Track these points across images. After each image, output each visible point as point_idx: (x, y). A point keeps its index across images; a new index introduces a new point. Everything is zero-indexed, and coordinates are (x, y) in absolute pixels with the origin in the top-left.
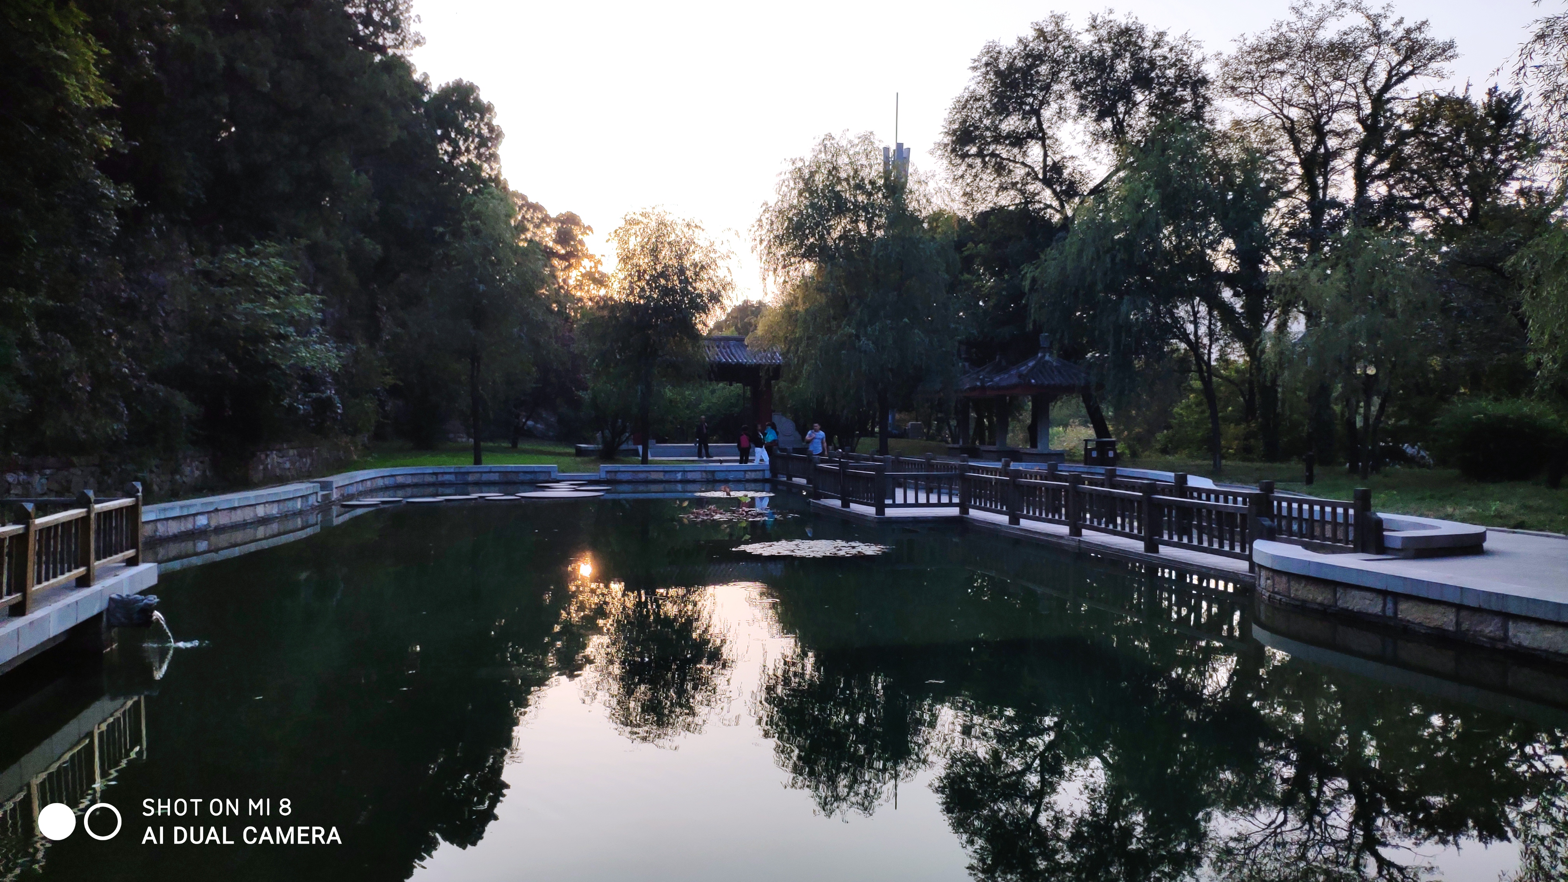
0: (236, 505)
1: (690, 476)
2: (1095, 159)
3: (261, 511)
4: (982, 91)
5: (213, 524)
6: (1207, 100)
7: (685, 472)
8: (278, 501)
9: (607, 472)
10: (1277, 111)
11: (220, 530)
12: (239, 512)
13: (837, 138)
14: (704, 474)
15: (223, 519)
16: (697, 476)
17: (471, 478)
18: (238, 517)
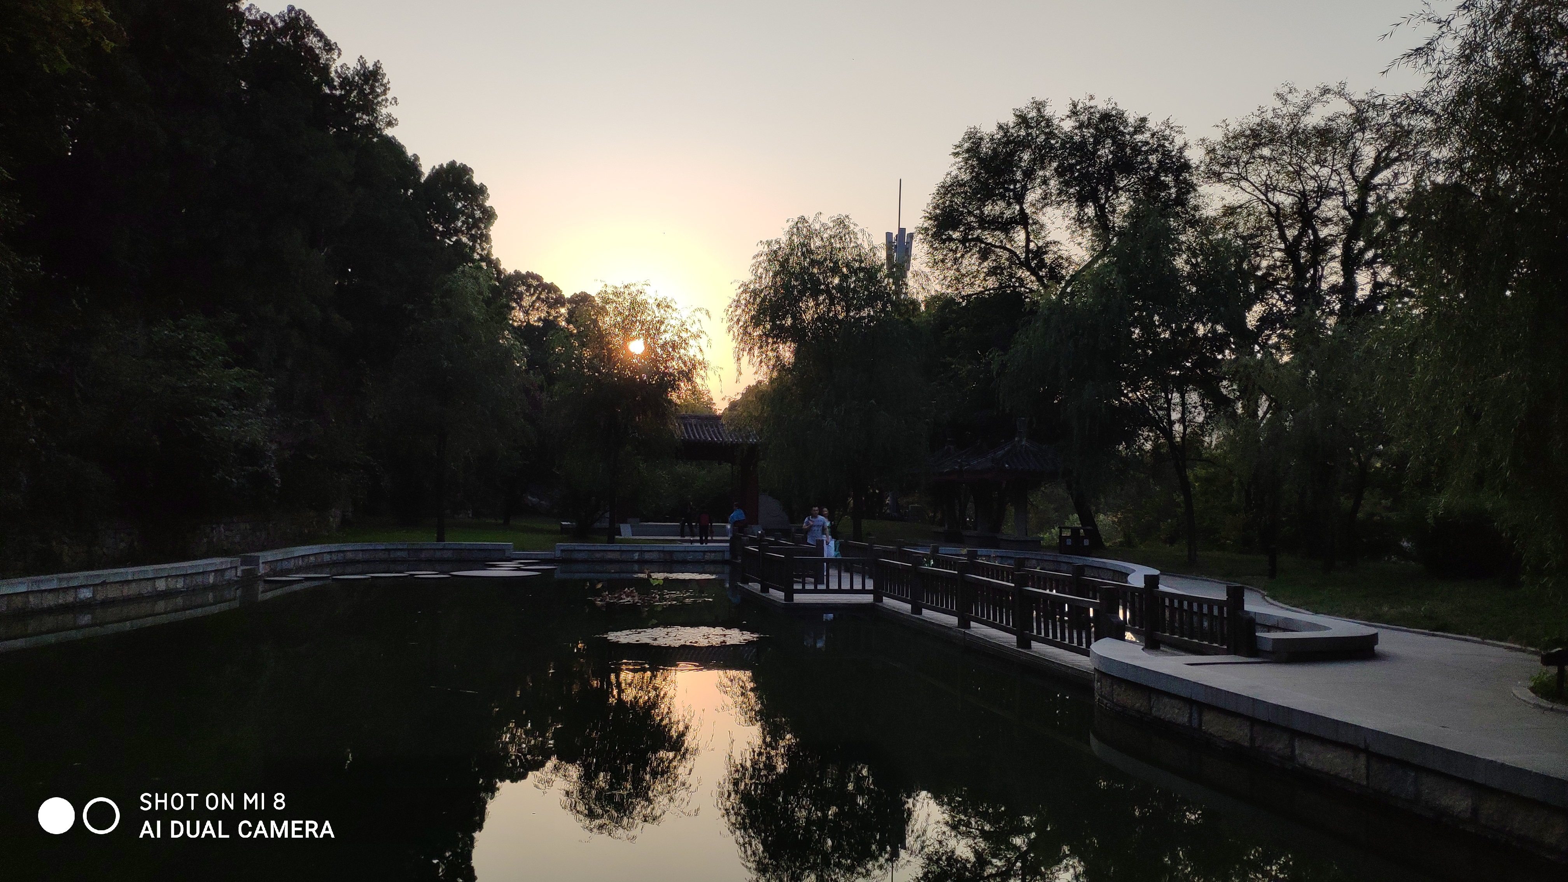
0: (130, 578)
1: (647, 556)
2: (1080, 244)
3: (161, 585)
4: (965, 177)
5: (100, 596)
6: (1192, 187)
7: (642, 552)
8: (185, 576)
9: (562, 551)
10: (1262, 197)
11: (107, 603)
12: (134, 585)
13: (810, 221)
14: (662, 555)
15: (113, 593)
16: (654, 556)
17: (423, 555)
18: (131, 590)
